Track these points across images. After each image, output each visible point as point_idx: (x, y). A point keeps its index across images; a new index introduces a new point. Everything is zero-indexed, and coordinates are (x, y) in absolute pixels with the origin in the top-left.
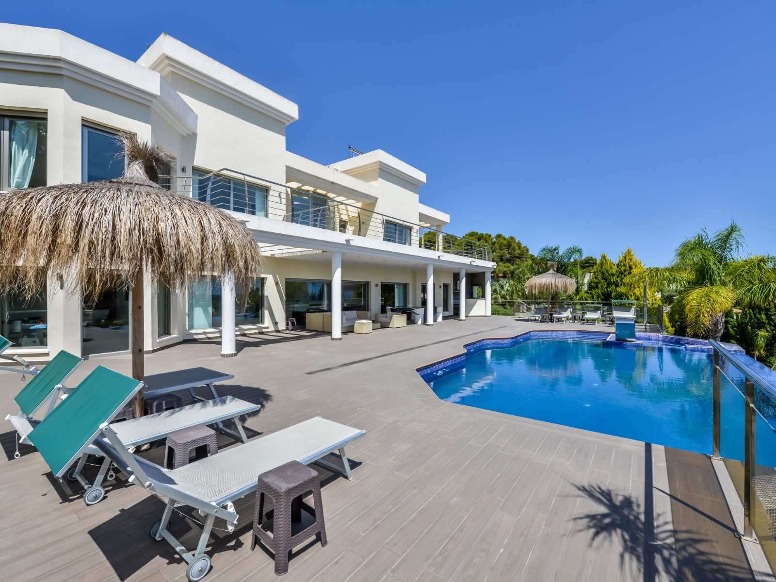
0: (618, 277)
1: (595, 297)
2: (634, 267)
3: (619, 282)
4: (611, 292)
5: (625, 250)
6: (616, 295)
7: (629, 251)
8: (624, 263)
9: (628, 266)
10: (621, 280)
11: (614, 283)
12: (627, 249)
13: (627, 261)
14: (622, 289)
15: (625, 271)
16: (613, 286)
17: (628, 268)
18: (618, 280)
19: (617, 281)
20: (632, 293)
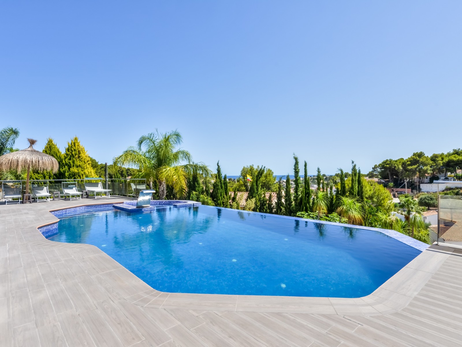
0: (70, 159)
1: (47, 177)
2: (81, 152)
3: (71, 163)
4: (65, 172)
5: (73, 138)
6: (70, 174)
7: (76, 139)
8: (74, 148)
9: (77, 151)
10: (73, 162)
11: (66, 164)
12: (75, 137)
13: (76, 147)
14: (74, 170)
15: (75, 155)
16: (66, 167)
17: (78, 153)
18: (71, 161)
19: (69, 163)
20: (83, 173)
